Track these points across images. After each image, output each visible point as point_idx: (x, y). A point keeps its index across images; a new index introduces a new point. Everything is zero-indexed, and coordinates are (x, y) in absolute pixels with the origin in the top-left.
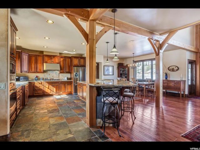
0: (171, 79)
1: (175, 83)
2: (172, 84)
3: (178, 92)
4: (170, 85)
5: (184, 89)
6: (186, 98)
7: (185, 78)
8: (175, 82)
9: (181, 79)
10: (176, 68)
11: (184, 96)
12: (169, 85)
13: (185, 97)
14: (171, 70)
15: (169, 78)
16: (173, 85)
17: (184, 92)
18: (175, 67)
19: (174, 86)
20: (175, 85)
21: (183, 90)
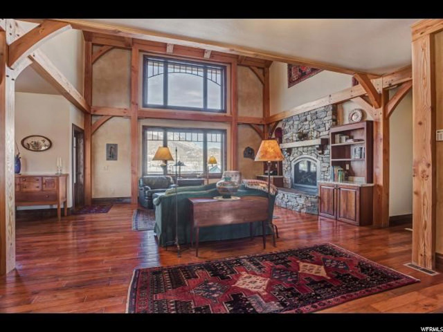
0: (31, 173)
1: (43, 184)
2: (35, 187)
3: (51, 205)
4: (28, 190)
5: (64, 196)
6: (71, 217)
7: (67, 168)
8: (45, 179)
9: (59, 172)
10: (44, 141)
11: (66, 214)
12: (24, 190)
13: (68, 215)
14: (31, 148)
15: (26, 169)
16: (37, 189)
17: (65, 203)
18: (43, 139)
19: (42, 190)
20: (44, 189)
21: (63, 198)
